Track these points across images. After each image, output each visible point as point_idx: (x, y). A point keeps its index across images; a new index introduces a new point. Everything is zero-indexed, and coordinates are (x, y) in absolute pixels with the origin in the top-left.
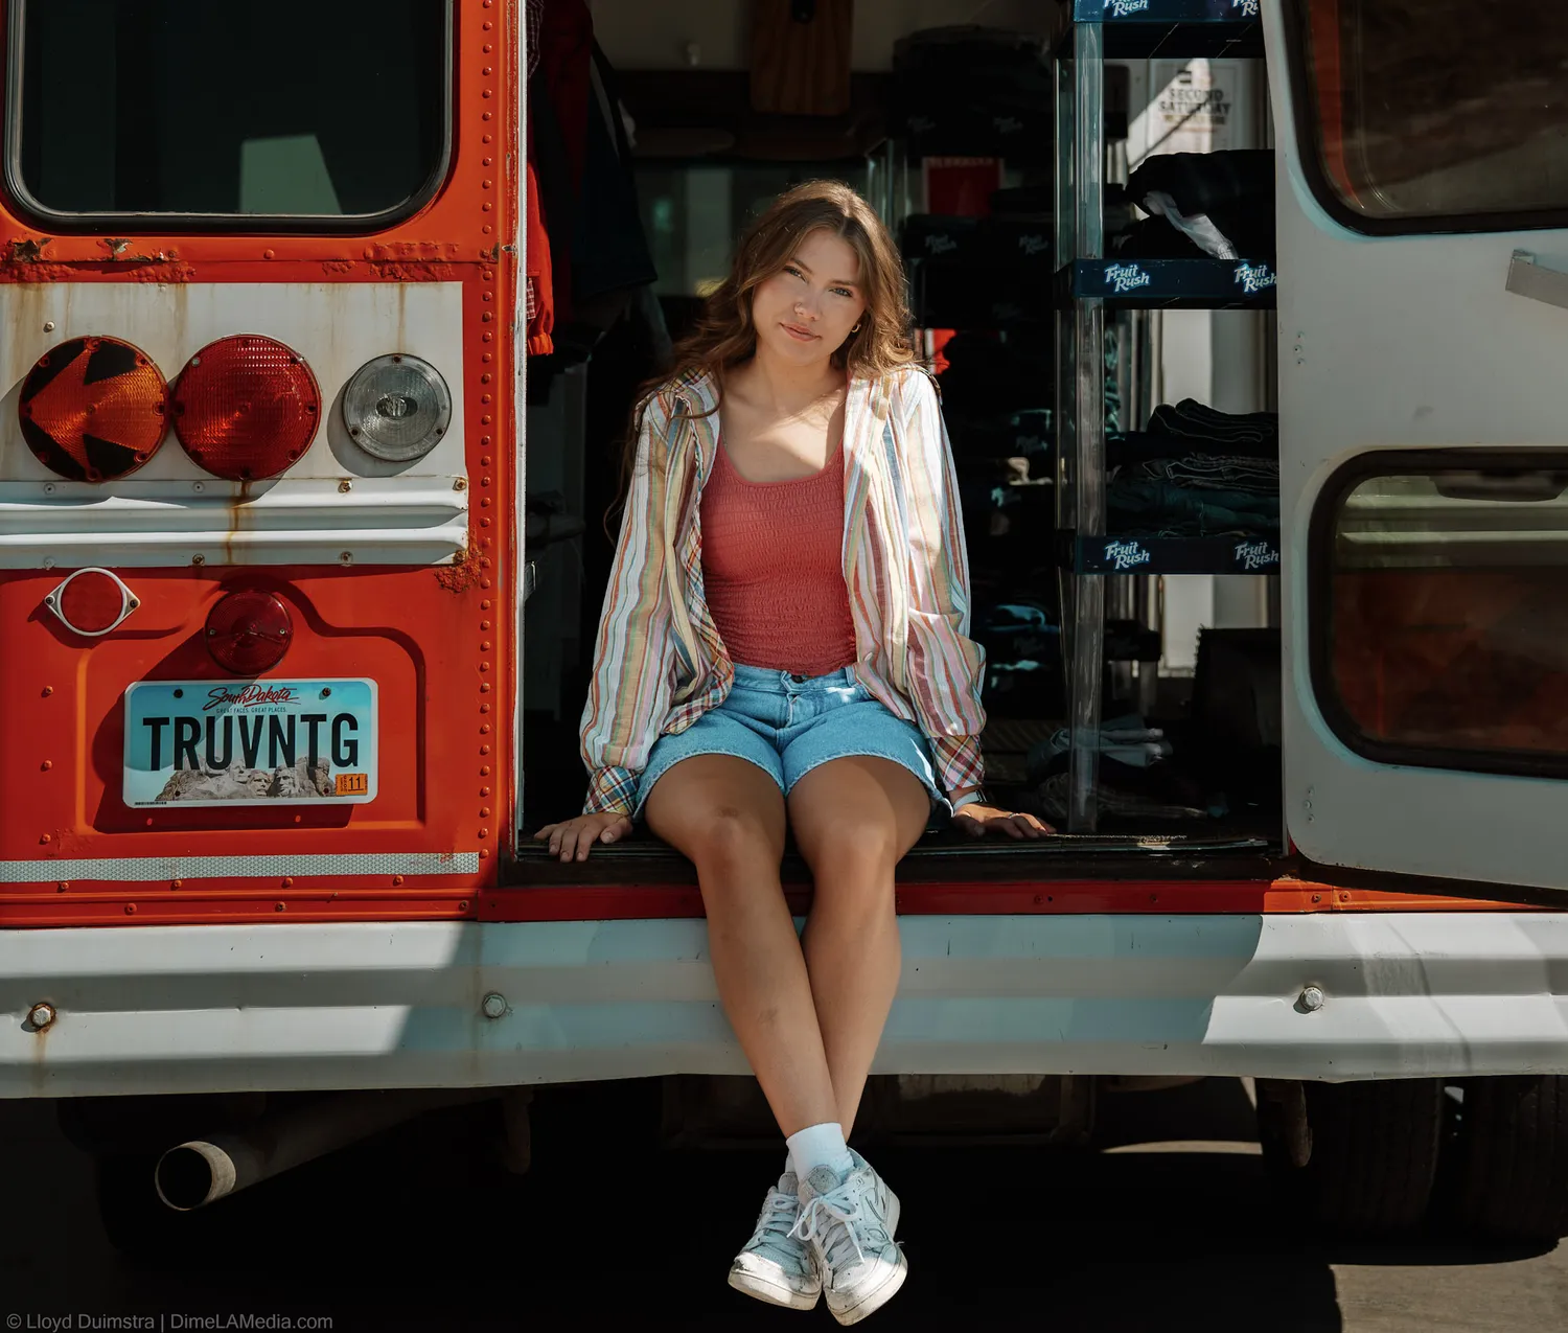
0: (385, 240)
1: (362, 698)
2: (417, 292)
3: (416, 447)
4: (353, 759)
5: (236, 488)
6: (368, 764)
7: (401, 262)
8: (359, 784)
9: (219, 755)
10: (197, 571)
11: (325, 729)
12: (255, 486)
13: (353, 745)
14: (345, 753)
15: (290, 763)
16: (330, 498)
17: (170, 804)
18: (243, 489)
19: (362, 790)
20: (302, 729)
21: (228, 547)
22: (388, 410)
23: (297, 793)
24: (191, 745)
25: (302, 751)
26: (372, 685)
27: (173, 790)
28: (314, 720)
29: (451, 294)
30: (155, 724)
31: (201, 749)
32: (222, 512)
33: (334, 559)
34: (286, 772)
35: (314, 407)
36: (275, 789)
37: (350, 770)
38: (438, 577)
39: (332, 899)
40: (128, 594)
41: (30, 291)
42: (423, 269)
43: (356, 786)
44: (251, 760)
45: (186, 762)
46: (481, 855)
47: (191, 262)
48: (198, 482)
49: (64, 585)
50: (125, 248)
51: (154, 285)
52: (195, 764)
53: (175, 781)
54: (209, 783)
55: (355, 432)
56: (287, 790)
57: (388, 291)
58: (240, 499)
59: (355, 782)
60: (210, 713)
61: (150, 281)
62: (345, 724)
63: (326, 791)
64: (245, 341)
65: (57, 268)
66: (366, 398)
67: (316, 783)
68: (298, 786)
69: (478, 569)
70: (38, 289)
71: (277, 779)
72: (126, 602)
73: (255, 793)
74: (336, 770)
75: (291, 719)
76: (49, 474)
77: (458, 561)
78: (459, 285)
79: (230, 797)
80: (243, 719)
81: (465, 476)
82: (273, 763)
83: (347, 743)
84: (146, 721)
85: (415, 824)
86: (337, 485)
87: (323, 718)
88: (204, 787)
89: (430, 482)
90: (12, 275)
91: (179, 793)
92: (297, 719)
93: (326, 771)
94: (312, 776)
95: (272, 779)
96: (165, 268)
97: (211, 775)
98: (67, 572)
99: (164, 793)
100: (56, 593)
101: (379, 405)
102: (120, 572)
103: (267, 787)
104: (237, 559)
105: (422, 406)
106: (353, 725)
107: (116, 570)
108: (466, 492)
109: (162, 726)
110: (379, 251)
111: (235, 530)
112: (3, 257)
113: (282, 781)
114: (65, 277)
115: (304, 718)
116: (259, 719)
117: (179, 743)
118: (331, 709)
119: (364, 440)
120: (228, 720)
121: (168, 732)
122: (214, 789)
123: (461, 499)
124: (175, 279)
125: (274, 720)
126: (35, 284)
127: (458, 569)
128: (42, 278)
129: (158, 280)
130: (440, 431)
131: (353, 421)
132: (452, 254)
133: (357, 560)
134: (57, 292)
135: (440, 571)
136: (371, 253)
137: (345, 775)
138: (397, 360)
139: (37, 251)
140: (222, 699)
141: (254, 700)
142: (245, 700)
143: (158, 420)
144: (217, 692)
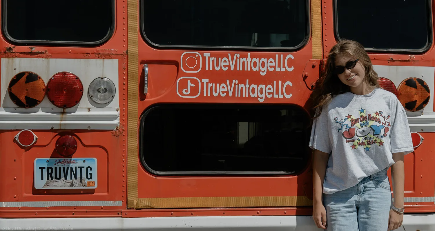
0: (99, 49)
1: (93, 163)
2: (107, 62)
3: (107, 100)
4: (91, 178)
5: (62, 110)
6: (95, 179)
7: (103, 54)
8: (93, 184)
9: (58, 176)
10: (52, 130)
11: (84, 170)
12: (67, 110)
13: (91, 174)
14: (89, 176)
15: (76, 178)
16: (86, 113)
17: (46, 188)
18: (64, 110)
19: (94, 185)
20: (78, 170)
21: (60, 124)
22: (100, 91)
23: (77, 186)
24: (51, 174)
25: (78, 176)
26: (96, 159)
27: (47, 185)
28: (81, 168)
29: (116, 62)
30: (42, 168)
31: (53, 175)
32: (59, 116)
33: (86, 128)
34: (75, 181)
35: (82, 90)
36: (72, 185)
37: (91, 180)
38: (112, 133)
39: (86, 212)
40: (35, 136)
41: (10, 60)
42: (109, 56)
43: (92, 184)
44: (66, 178)
45: (50, 178)
46: (123, 202)
47: (50, 53)
48: (52, 108)
49: (19, 134)
50: (35, 49)
51: (41, 59)
52: (52, 179)
53: (47, 183)
54: (56, 184)
55: (92, 96)
56: (75, 185)
57: (100, 61)
58: (63, 113)
59: (92, 183)
60: (56, 166)
61: (40, 58)
62: (89, 169)
63: (85, 185)
64: (65, 73)
65: (17, 54)
66: (95, 88)
67: (82, 184)
68: (78, 184)
69: (122, 131)
70: (12, 59)
71: (72, 182)
72: (35, 139)
73: (67, 186)
74: (87, 180)
75: (76, 168)
76: (15, 106)
77: (117, 130)
78: (118, 60)
79: (61, 187)
80: (64, 168)
81: (119, 108)
82: (71, 178)
83: (90, 174)
84: (40, 168)
85: (106, 194)
86: (87, 109)
87: (84, 167)
88: (54, 184)
89: (110, 109)
90: (6, 56)
91: (48, 186)
92: (77, 168)
93: (85, 181)
94: (81, 182)
95: (71, 182)
96: (44, 55)
97: (56, 181)
98: (20, 130)
99: (45, 186)
100: (17, 136)
101: (98, 90)
102: (33, 131)
103: (70, 184)
104: (62, 128)
105: (108, 90)
106: (91, 169)
107: (33, 130)
108: (119, 112)
109: (44, 169)
110: (97, 51)
111: (62, 121)
112: (3, 51)
113: (74, 183)
114: (19, 57)
115: (79, 167)
116: (68, 168)
117: (48, 173)
118: (86, 165)
119: (94, 99)
120: (60, 168)
121: (45, 171)
122: (57, 185)
123: (117, 113)
124: (47, 57)
125: (71, 168)
126: (12, 58)
127: (117, 131)
128: (13, 57)
129: (42, 58)
130: (113, 97)
131: (91, 94)
132: (116, 53)
133: (92, 128)
134: (17, 60)
135: (112, 131)
136: (95, 51)
137: (89, 182)
138: (102, 78)
139: (12, 50)
140: (58, 163)
141: (67, 163)
142: (64, 163)
143: (44, 92)
144: (58, 161)
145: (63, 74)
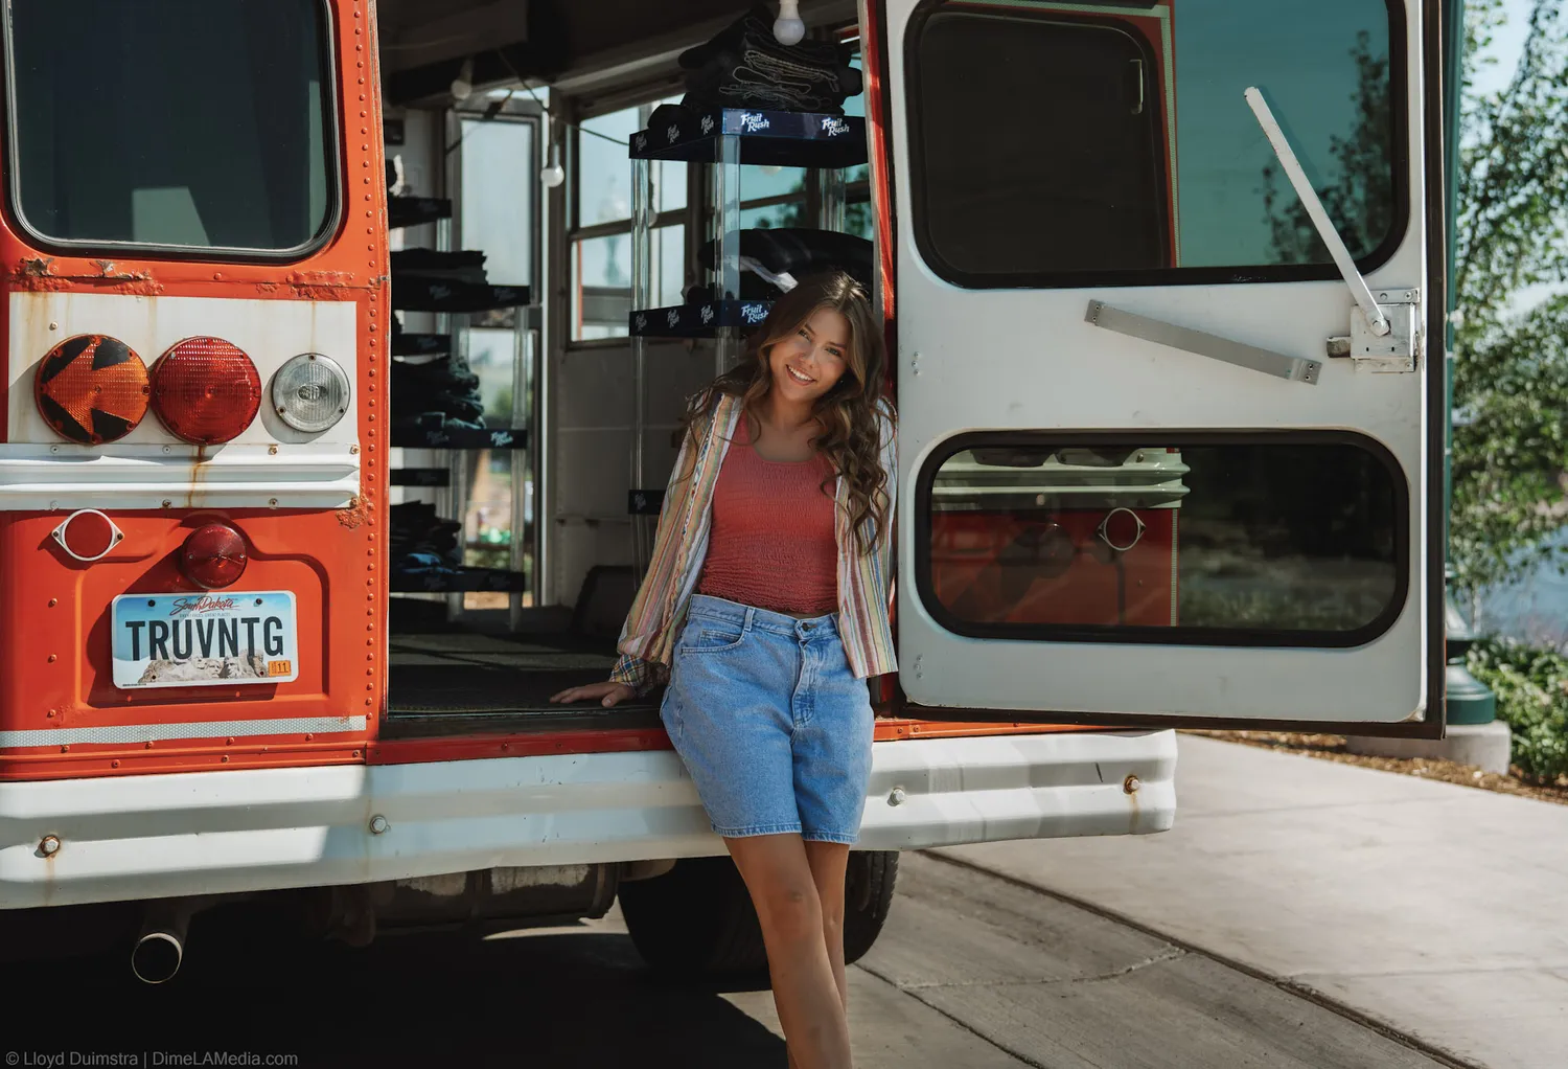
0: (301, 268)
1: (284, 606)
2: (326, 308)
3: (325, 421)
4: (280, 650)
5: (194, 450)
6: (291, 653)
7: (313, 286)
8: (284, 668)
9: (183, 649)
10: (166, 512)
11: (259, 629)
12: (209, 450)
13: (279, 640)
14: (274, 646)
15: (235, 654)
16: (264, 458)
17: (150, 685)
18: (201, 451)
19: (287, 673)
20: (242, 629)
21: (190, 494)
22: (307, 395)
23: (241, 676)
24: (162, 642)
25: (243, 645)
26: (291, 596)
27: (150, 674)
28: (250, 622)
29: (349, 309)
30: (135, 626)
31: (169, 644)
32: (187, 469)
33: (264, 503)
34: (232, 660)
35: (256, 391)
36: (225, 673)
37: (278, 657)
38: (338, 516)
39: (262, 752)
40: (116, 530)
41: (39, 298)
42: (331, 293)
43: (283, 670)
44: (206, 653)
45: (158, 652)
46: (368, 718)
47: (161, 280)
48: (167, 445)
49: (66, 522)
50: (112, 268)
51: (133, 297)
52: (165, 656)
53: (151, 669)
54: (177, 670)
55: (282, 411)
56: (233, 674)
57: (302, 307)
58: (200, 458)
59: (282, 666)
60: (175, 617)
61: (129, 293)
62: (273, 625)
63: (262, 673)
64: (209, 341)
65: (59, 281)
66: (290, 386)
67: (253, 667)
68: (241, 670)
69: (366, 511)
70: (45, 297)
71: (226, 666)
72: (114, 537)
73: (210, 675)
74: (268, 659)
75: (234, 621)
76: (53, 438)
77: (353, 506)
78: (353, 304)
79: (193, 679)
80: (199, 623)
81: (358, 444)
82: (222, 654)
83: (275, 638)
84: (128, 624)
85: (320, 697)
86: (268, 448)
87: (257, 620)
88: (173, 672)
89: (332, 447)
90: (24, 286)
91: (154, 677)
92: (239, 621)
93: (261, 659)
94: (251, 663)
95: (222, 665)
96: (141, 285)
97: (178, 664)
98: (68, 513)
99: (144, 677)
100: (60, 529)
101: (300, 391)
102: (111, 513)
103: (219, 671)
104: (196, 503)
105: (330, 393)
106: (279, 626)
107: (107, 512)
108: (358, 455)
109: (140, 628)
110: (297, 277)
111: (194, 481)
112: (16, 270)
113: (230, 667)
114: (66, 289)
115: (244, 621)
116: (211, 622)
117: (153, 641)
118: (263, 613)
119: (287, 416)
120: (188, 623)
121: (144, 633)
122: (180, 674)
123: (356, 460)
124: (149, 293)
125: (222, 622)
126: (43, 293)
127: (353, 511)
128: (48, 289)
129: (136, 293)
130: (342, 411)
131: (281, 402)
132: (350, 283)
133: (283, 503)
134: (59, 300)
135: (338, 512)
136: (291, 278)
137: (275, 663)
138: (312, 358)
139: (45, 268)
140: (183, 608)
141: (207, 608)
142: (201, 608)
143: (145, 398)
144: (180, 603)
145: (205, 344)
